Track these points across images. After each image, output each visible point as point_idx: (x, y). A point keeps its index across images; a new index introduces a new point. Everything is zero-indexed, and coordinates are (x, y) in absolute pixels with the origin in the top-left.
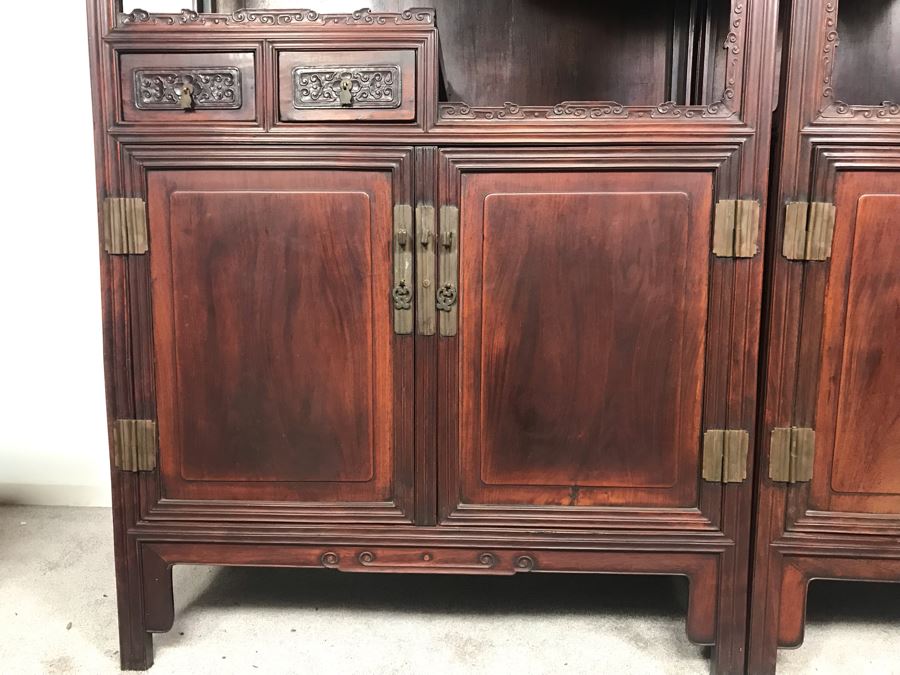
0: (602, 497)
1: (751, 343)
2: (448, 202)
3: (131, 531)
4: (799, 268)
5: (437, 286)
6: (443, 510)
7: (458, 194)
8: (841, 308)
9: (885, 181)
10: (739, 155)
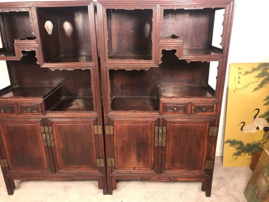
0: (82, 169)
1: (102, 146)
2: (50, 126)
3: (6, 176)
4: (109, 135)
5: (50, 139)
6: (57, 171)
8: (116, 141)
9: (121, 122)
10: (97, 119)
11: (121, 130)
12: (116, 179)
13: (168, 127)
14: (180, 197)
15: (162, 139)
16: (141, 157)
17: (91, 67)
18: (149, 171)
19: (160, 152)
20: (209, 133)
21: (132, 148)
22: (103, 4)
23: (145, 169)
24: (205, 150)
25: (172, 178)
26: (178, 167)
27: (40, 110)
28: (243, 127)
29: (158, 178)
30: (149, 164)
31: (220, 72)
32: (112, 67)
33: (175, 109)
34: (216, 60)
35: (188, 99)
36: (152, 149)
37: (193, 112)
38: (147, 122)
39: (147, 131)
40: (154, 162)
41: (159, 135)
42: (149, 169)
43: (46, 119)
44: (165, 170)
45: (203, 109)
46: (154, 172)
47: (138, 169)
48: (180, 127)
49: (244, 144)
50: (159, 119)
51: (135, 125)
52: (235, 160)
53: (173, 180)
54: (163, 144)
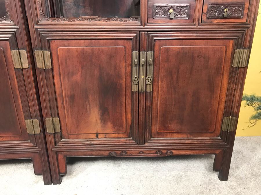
4: (43, 71)
9: (65, 42)
10: (15, 34)
11: (66, 60)
12: (65, 156)
13: (157, 52)
14: (177, 183)
15: (146, 77)
16: (109, 113)
19: (143, 102)
21: (90, 98)
23: (116, 135)
24: (224, 96)
25: (163, 151)
26: (174, 130)
29: (138, 152)
30: (122, 126)
33: (171, 11)
36: (127, 98)
37: (204, 18)
39: (118, 62)
40: (133, 121)
41: (141, 68)
42: (124, 136)
44: (151, 136)
45: (225, 10)
46: (133, 140)
47: (104, 137)
48: (179, 52)
50: (140, 34)
51: (93, 49)
52: (253, 126)
53: (166, 154)
54: (148, 86)
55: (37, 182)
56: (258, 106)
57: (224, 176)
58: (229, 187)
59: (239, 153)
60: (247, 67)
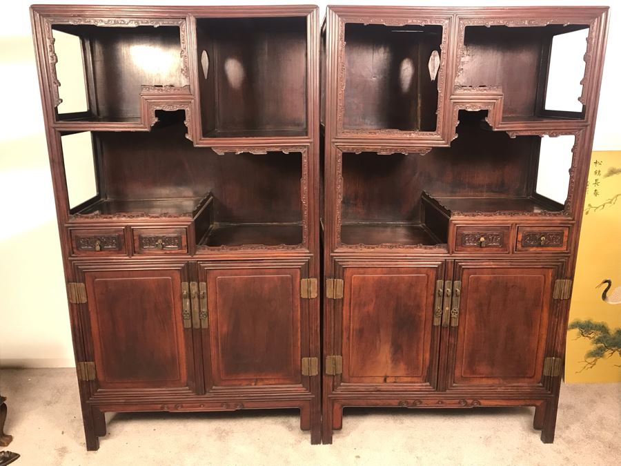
0: (266, 382)
1: (317, 327)
2: (202, 281)
4: (333, 301)
5: (200, 311)
6: (207, 390)
7: (206, 277)
8: (349, 314)
9: (361, 270)
10: (308, 263)
11: (360, 289)
12: (342, 405)
13: (465, 281)
14: (486, 445)
15: (451, 309)
16: (402, 351)
17: (305, 146)
18: (418, 386)
19: (446, 339)
20: (552, 294)
21: (382, 332)
22: (339, 13)
23: (409, 379)
24: (544, 332)
25: (468, 401)
26: (482, 374)
27: (184, 243)
28: (606, 291)
30: (418, 368)
31: (577, 158)
32: (349, 147)
33: (482, 239)
34: (570, 134)
35: (509, 217)
36: (426, 332)
37: (519, 246)
38: (418, 270)
39: (419, 291)
40: (431, 362)
41: (446, 299)
42: (419, 381)
43: (196, 264)
44: (454, 383)
45: (542, 239)
46: (430, 385)
47: (394, 380)
48: (490, 282)
49: (609, 331)
50: (445, 263)
51: (391, 278)
52: (591, 367)
53: (472, 404)
54: (453, 320)
55: (300, 442)
56: (596, 337)
57: (548, 437)
58: (555, 451)
59: (569, 407)
60: (570, 298)
